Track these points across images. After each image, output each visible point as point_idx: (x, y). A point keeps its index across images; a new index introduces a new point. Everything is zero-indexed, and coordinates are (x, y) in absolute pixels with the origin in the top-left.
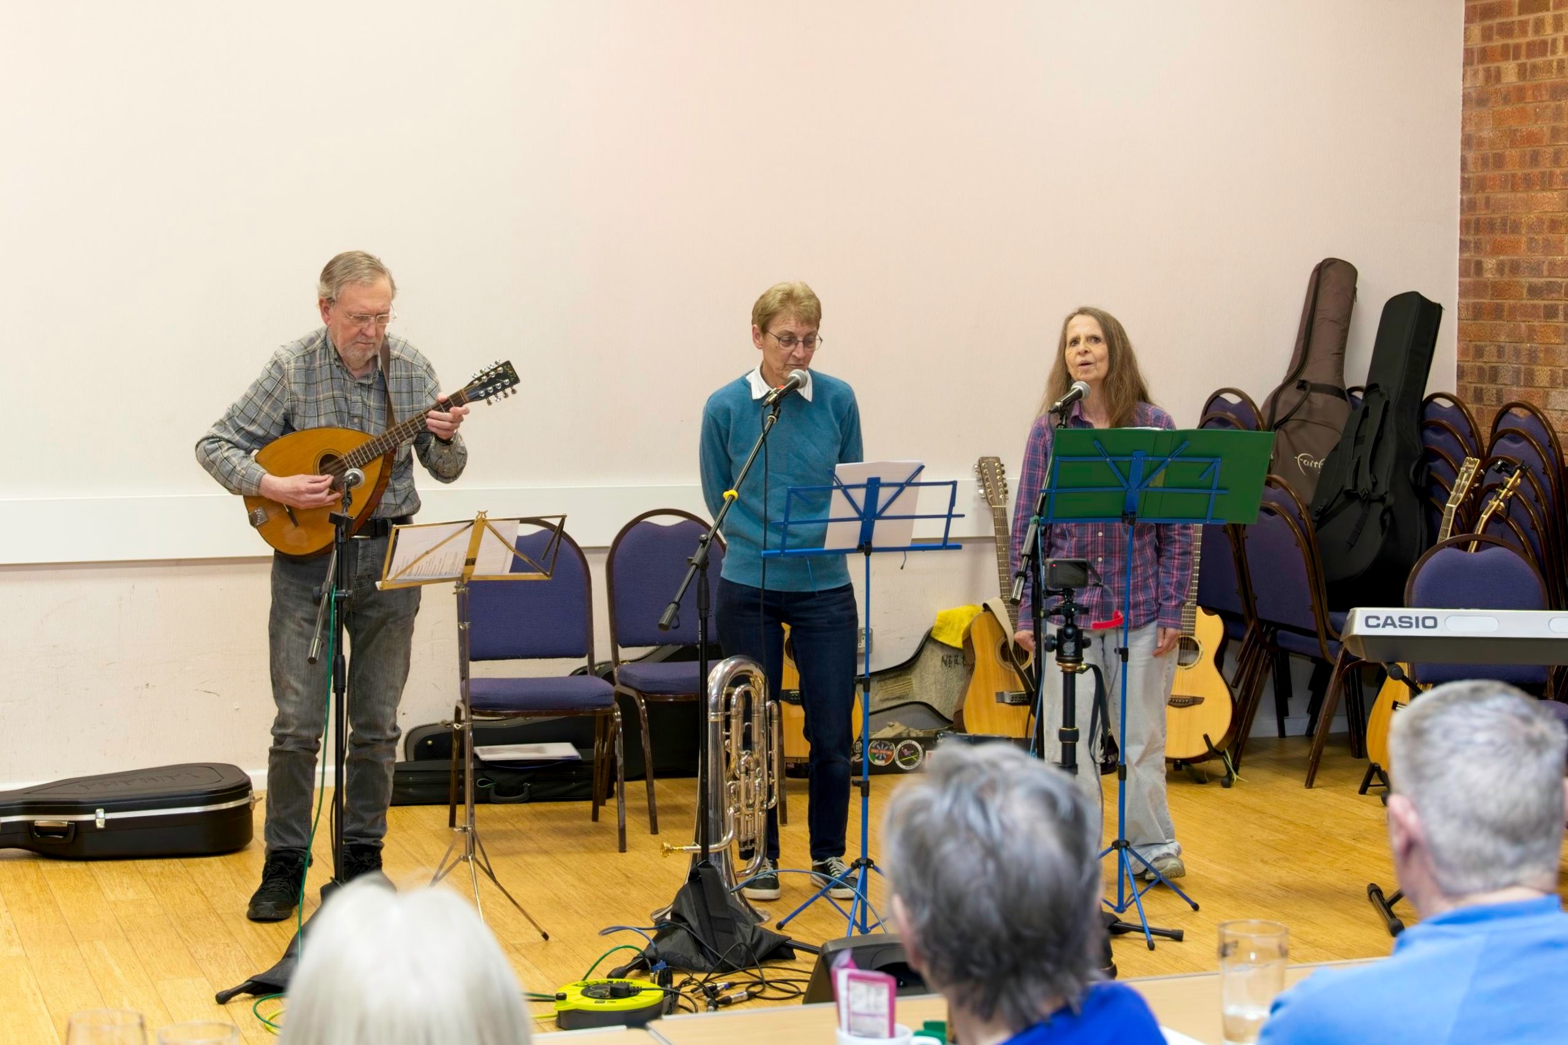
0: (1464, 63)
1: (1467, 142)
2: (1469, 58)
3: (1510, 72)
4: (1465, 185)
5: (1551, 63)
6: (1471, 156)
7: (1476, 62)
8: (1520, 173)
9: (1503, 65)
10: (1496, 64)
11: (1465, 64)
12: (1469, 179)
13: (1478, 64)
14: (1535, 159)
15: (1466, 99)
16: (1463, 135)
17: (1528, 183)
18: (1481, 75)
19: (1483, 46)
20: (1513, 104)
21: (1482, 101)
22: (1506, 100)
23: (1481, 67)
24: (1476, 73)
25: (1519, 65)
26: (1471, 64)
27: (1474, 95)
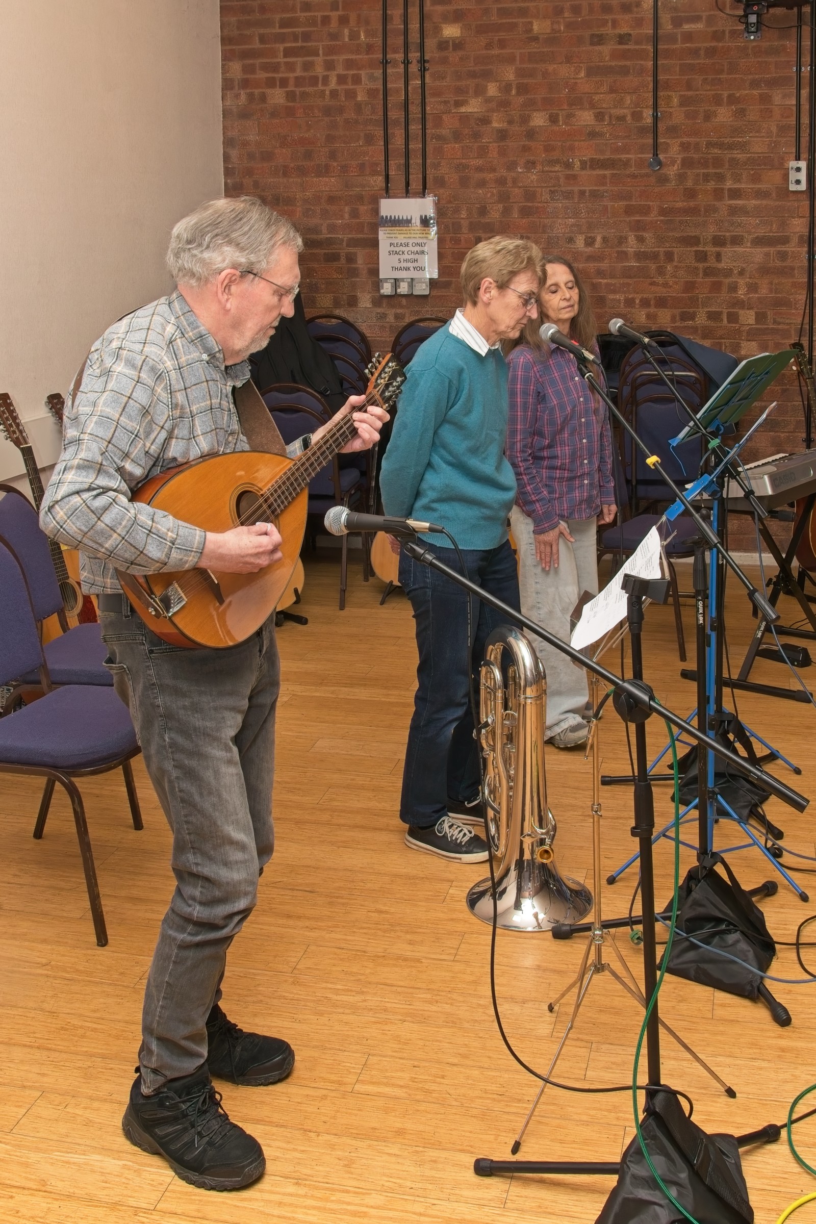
0: (222, 89)
1: (228, 142)
2: (227, 85)
3: (277, 97)
4: (228, 172)
5: (323, 92)
6: (234, 153)
7: (237, 87)
8: (292, 165)
9: (269, 91)
10: (261, 90)
11: (224, 89)
12: (233, 168)
13: (239, 89)
14: (308, 155)
15: (226, 113)
16: (224, 138)
17: (302, 172)
18: (243, 97)
19: (245, 77)
20: (281, 118)
21: (244, 115)
22: (274, 115)
23: (242, 92)
24: (237, 96)
25: (288, 93)
26: (232, 88)
27: (235, 110)
